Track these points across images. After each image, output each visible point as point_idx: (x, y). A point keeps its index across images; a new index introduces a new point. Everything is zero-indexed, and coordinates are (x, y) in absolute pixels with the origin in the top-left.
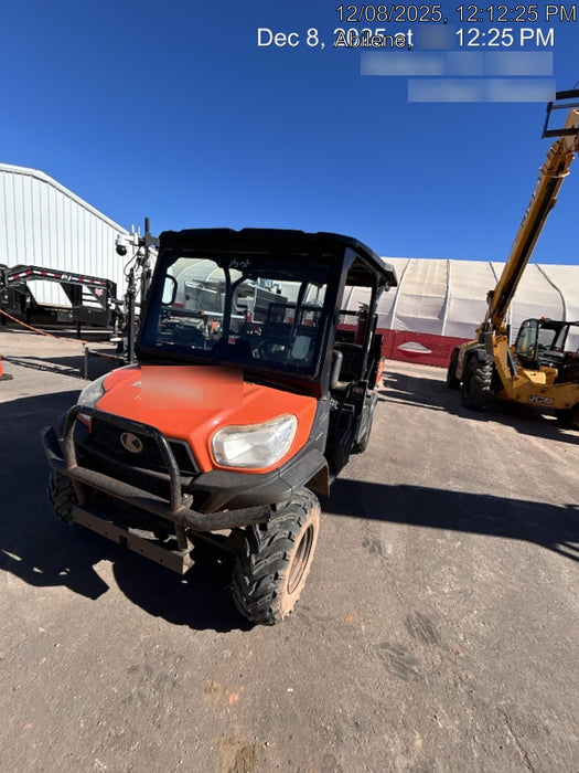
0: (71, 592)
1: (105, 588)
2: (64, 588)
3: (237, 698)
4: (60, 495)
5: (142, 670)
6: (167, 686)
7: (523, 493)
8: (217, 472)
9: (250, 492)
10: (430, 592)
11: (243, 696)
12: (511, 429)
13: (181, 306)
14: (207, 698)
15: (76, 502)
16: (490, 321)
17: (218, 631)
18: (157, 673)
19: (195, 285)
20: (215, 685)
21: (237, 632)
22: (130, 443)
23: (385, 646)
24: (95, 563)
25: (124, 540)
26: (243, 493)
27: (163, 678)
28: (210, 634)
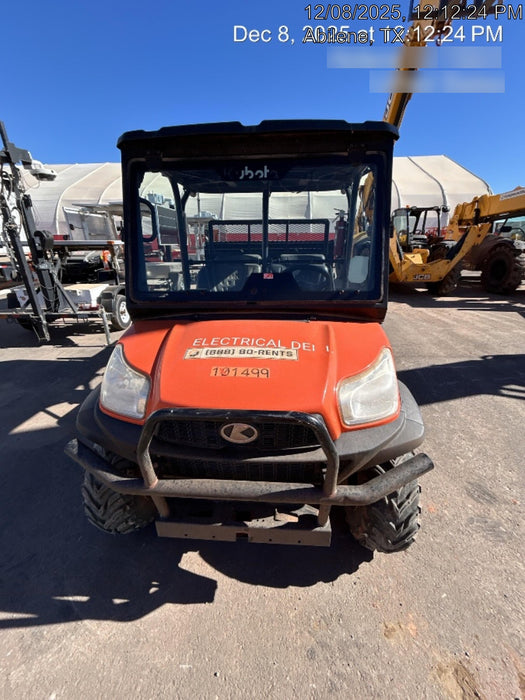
0: (180, 607)
1: (212, 585)
2: (168, 606)
3: (414, 627)
4: (111, 510)
5: (318, 650)
6: (354, 651)
7: (450, 356)
8: (348, 434)
9: (392, 445)
10: (462, 461)
11: (417, 622)
12: (405, 306)
13: (66, 237)
14: (392, 642)
15: (157, 517)
16: (364, 214)
17: (350, 573)
18: (333, 643)
19: (75, 210)
20: (390, 626)
21: (364, 566)
22: (237, 434)
23: (471, 521)
24: (179, 561)
25: (242, 537)
26: (385, 448)
27: (343, 647)
28: (344, 578)
